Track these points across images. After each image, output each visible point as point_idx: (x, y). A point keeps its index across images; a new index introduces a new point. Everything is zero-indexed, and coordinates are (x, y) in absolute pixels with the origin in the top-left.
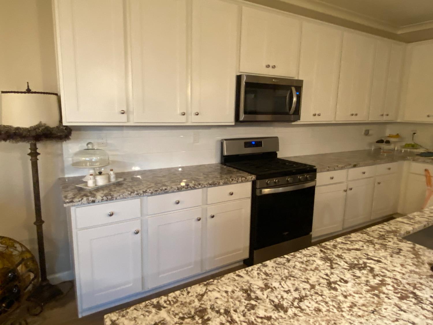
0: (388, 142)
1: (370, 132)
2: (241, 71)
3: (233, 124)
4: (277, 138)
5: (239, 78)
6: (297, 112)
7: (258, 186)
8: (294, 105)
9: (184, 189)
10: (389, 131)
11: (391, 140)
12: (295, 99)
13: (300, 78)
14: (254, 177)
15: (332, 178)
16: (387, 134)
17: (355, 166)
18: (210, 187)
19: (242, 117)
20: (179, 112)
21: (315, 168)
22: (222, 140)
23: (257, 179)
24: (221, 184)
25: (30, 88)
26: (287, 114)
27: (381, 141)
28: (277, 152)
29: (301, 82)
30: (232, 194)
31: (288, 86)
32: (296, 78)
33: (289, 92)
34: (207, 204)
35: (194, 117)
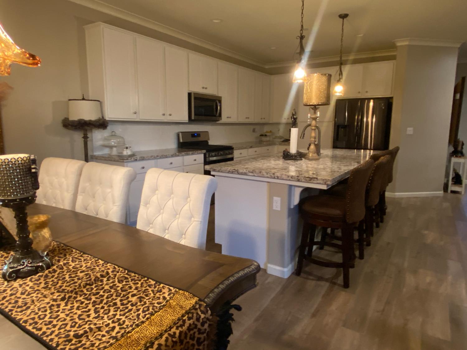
0: (266, 135)
1: (256, 130)
2: (190, 90)
3: (187, 121)
4: (207, 132)
5: (190, 94)
6: (220, 115)
7: (207, 156)
8: (218, 112)
9: (174, 156)
10: (266, 129)
11: (268, 134)
12: (219, 108)
13: (219, 95)
14: (204, 151)
15: (241, 154)
16: (265, 131)
17: (251, 147)
18: (185, 156)
19: (193, 118)
20: (161, 113)
21: (232, 147)
22: (179, 132)
23: (207, 152)
24: (191, 154)
25: (85, 98)
26: (215, 116)
27: (262, 135)
28: (208, 141)
29: (221, 97)
30: (195, 160)
31: (215, 100)
32: (217, 95)
33: (215, 103)
34: (184, 166)
35: (168, 116)
